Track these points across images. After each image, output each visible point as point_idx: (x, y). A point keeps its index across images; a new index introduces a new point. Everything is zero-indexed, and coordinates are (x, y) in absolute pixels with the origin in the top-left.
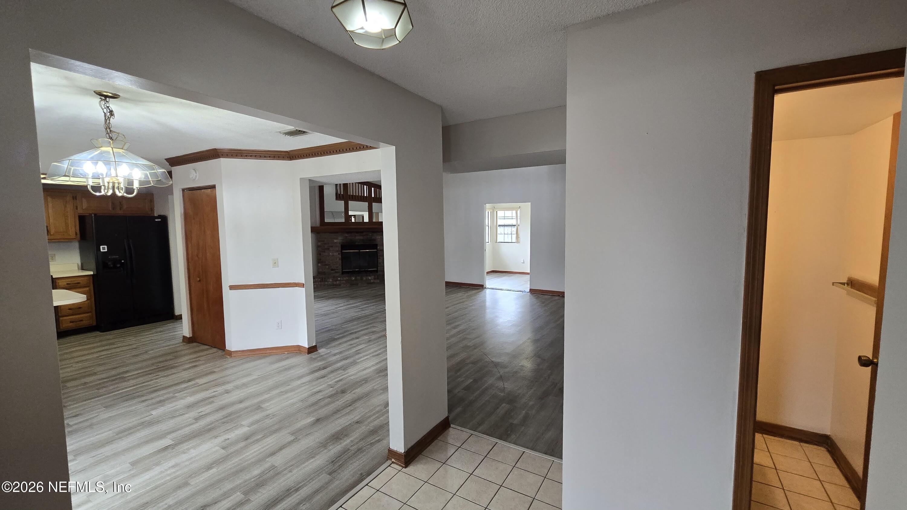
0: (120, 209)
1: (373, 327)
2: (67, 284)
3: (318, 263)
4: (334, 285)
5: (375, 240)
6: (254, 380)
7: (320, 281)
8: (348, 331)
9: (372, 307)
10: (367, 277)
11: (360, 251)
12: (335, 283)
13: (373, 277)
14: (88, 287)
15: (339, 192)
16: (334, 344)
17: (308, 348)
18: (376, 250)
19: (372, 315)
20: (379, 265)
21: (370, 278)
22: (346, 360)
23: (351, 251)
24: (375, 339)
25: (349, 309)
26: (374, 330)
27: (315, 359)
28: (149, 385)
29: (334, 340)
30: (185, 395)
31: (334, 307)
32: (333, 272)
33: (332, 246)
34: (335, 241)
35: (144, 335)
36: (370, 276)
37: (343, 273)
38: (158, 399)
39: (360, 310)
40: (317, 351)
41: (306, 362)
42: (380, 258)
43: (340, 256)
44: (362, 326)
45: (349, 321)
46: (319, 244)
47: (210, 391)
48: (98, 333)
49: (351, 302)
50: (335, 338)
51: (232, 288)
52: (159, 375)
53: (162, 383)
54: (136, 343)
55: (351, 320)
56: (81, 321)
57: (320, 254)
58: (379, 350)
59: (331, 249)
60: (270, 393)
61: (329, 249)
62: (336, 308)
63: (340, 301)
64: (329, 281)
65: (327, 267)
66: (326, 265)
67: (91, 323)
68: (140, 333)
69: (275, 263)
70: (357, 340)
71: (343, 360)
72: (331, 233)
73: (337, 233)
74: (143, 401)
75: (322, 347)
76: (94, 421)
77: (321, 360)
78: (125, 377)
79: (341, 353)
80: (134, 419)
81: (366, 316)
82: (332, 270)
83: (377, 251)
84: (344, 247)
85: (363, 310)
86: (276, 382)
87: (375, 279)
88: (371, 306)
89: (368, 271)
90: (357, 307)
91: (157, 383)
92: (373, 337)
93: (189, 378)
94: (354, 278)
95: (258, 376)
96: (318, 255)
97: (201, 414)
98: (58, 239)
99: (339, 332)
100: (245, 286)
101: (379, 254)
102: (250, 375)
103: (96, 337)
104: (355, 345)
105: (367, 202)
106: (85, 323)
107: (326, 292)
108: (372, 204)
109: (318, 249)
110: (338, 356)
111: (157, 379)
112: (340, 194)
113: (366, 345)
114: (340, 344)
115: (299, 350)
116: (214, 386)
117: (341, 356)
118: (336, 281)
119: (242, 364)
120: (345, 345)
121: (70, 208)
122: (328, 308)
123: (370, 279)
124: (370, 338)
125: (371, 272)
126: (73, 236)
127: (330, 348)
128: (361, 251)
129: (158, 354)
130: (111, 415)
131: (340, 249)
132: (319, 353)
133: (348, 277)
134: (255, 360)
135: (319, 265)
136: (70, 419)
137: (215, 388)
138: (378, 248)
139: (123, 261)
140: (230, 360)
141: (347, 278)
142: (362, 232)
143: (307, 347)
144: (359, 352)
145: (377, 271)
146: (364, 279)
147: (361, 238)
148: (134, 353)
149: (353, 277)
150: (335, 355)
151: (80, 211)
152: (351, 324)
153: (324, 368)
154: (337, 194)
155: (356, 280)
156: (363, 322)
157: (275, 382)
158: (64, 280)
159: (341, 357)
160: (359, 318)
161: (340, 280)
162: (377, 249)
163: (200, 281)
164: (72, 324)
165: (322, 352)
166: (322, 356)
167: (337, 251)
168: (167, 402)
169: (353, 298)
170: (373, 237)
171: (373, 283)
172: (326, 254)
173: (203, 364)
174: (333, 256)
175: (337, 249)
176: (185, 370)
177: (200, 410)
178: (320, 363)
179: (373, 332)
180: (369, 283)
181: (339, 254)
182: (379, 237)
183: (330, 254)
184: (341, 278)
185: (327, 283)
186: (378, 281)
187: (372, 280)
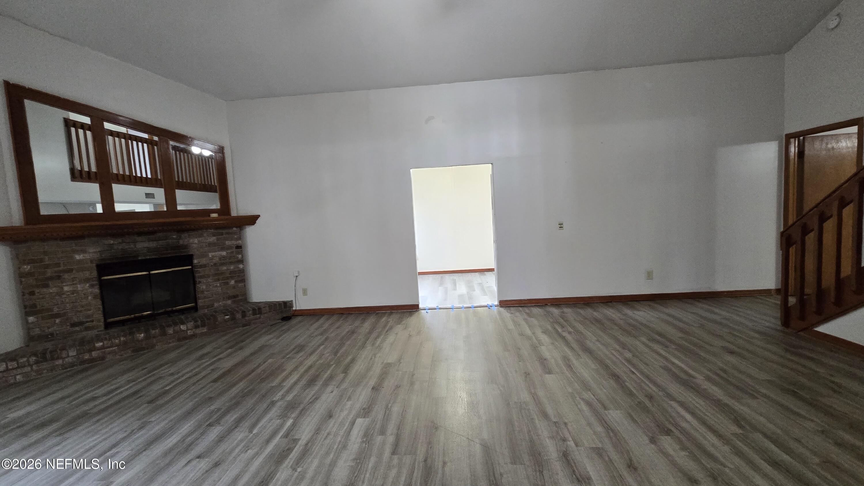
4: (83, 362)
5: (185, 247)
10: (177, 328)
11: (150, 274)
12: (87, 356)
13: (191, 324)
15: (78, 166)
18: (190, 267)
20: (199, 295)
21: (183, 327)
23: (129, 275)
32: (77, 329)
33: (70, 271)
36: (183, 323)
37: (108, 326)
42: (200, 282)
43: (97, 290)
59: (66, 276)
61: (59, 277)
64: (68, 356)
65: (57, 321)
66: (57, 316)
72: (63, 239)
73: (82, 237)
82: (73, 325)
83: (192, 269)
84: (105, 267)
87: (196, 327)
89: (173, 312)
94: (143, 335)
101: (197, 275)
105: (163, 188)
108: (175, 192)
118: (90, 351)
123: (183, 331)
125: (182, 311)
128: (152, 272)
131: (95, 274)
133: (124, 336)
138: (195, 261)
141: (122, 339)
142: (153, 233)
145: (195, 309)
146: (170, 331)
147: (152, 244)
154: (72, 170)
155: (148, 338)
161: (103, 347)
162: (191, 263)
167: (87, 280)
170: (181, 242)
171: (194, 336)
174: (73, 292)
175: (87, 274)
180: (183, 338)
181: (92, 286)
182: (196, 241)
183: (66, 289)
184: (105, 342)
185: (60, 362)
186: (205, 330)
187: (189, 331)
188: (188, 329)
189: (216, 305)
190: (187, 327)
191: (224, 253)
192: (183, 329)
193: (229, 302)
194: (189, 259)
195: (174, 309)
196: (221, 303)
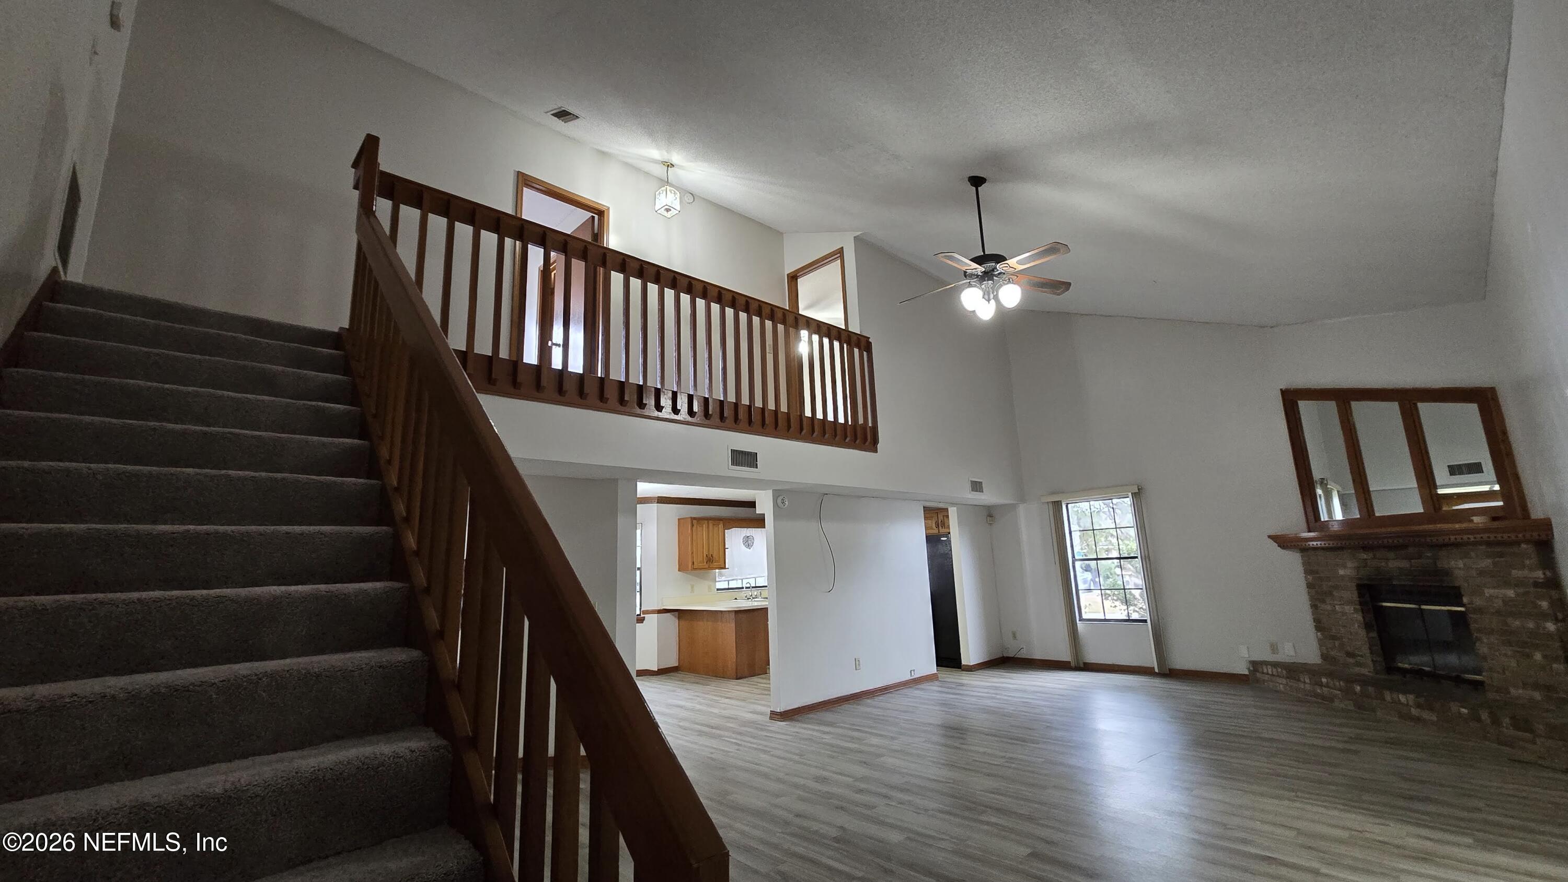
5: (1448, 573)
11: (1420, 609)
34: (1341, 572)
43: (1361, 617)
59: (1336, 594)
61: (1331, 594)
65: (1337, 644)
66: (1334, 639)
73: (1342, 547)
82: (1349, 655)
83: (1464, 613)
84: (1364, 590)
101: (1473, 624)
128: (1423, 607)
131: (1357, 596)
138: (1466, 600)
142: (1404, 547)
147: (1405, 564)
167: (1350, 602)
170: (1440, 564)
172: (1329, 608)
174: (1343, 614)
175: (1349, 594)
181: (1356, 611)
182: (1461, 564)
183: (1337, 608)
191: (1511, 593)
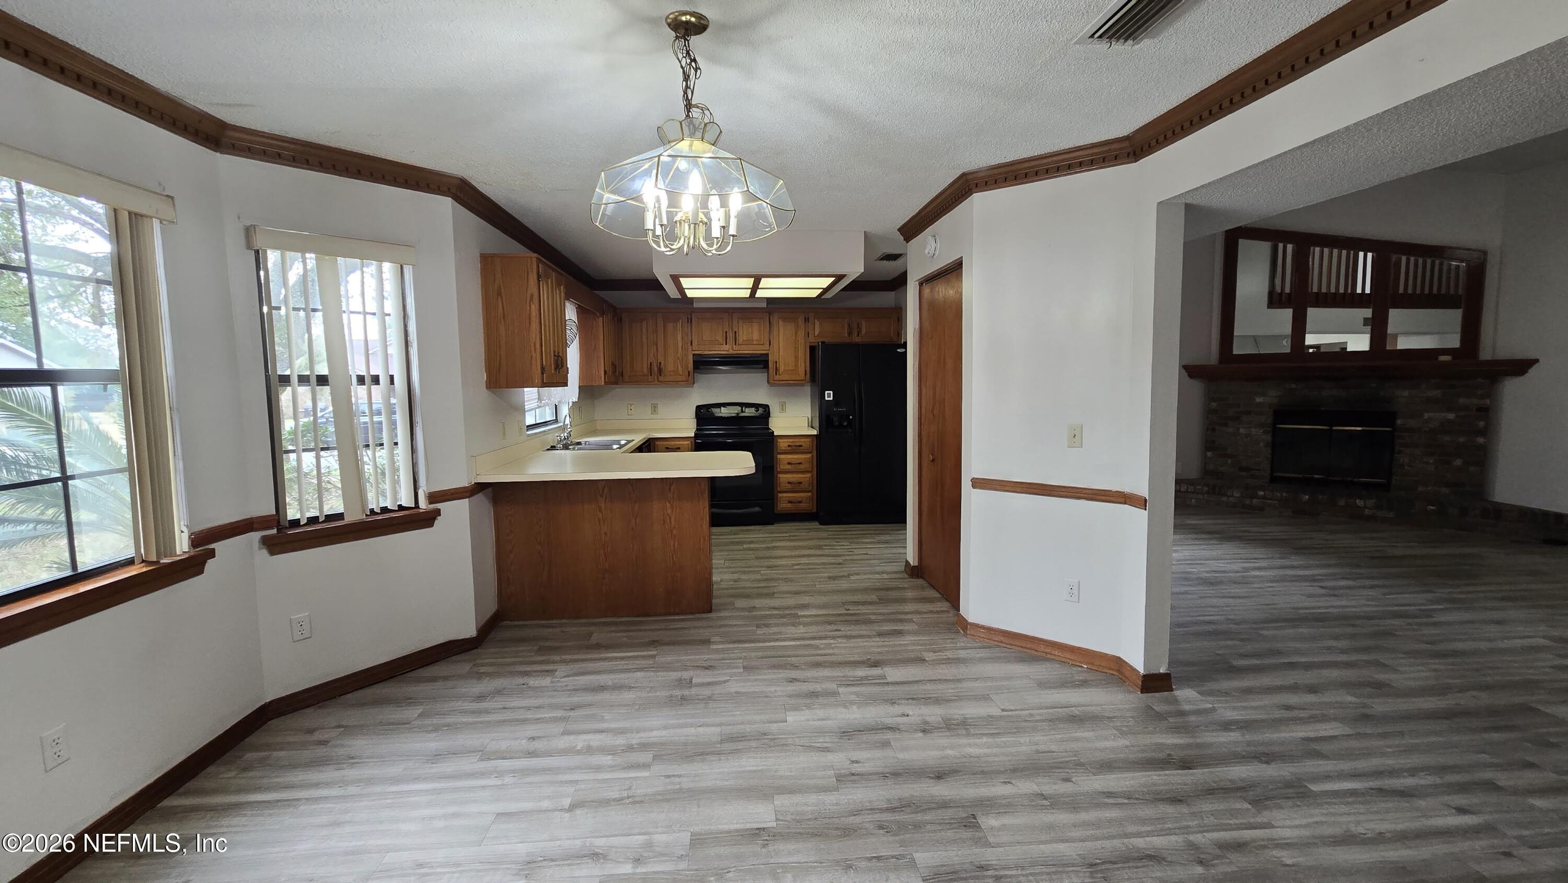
0: (858, 336)
1: (1378, 664)
2: (789, 446)
3: (1208, 449)
5: (1387, 401)
6: (990, 720)
7: (1208, 493)
8: (1279, 653)
9: (1372, 593)
10: (1351, 502)
11: (1330, 429)
12: (1247, 502)
13: (1371, 502)
14: (810, 453)
15: (1278, 289)
16: (1226, 684)
17: (1144, 676)
18: (1389, 429)
19: (1370, 618)
20: (1395, 470)
21: (1359, 503)
22: (1267, 763)
24: (1386, 718)
25: (1283, 579)
26: (1381, 676)
27: (1160, 717)
28: (817, 648)
29: (1232, 671)
30: (853, 697)
31: (1237, 566)
32: (1244, 474)
33: (1249, 413)
34: (1258, 400)
35: (864, 543)
36: (1362, 499)
37: (1274, 480)
38: (811, 687)
39: (1323, 591)
40: (1172, 690)
41: (1132, 717)
42: (1400, 452)
43: (1269, 438)
44: (1329, 648)
45: (1285, 620)
46: (1214, 405)
47: (897, 709)
48: (815, 525)
49: (1296, 560)
50: (1235, 667)
51: (978, 483)
52: (840, 630)
53: (836, 651)
54: (845, 555)
55: (1296, 619)
56: (800, 502)
57: (1213, 430)
58: (1413, 772)
60: (1013, 781)
62: (1246, 570)
63: (1259, 552)
64: (1233, 496)
65: (1229, 461)
67: (810, 508)
68: (858, 538)
69: (1075, 437)
70: (1311, 698)
71: (1255, 757)
72: (1249, 380)
73: (1266, 379)
74: (792, 680)
75: (1188, 681)
76: (718, 690)
77: (1178, 729)
78: (799, 617)
79: (1245, 725)
80: (757, 718)
81: (1344, 619)
82: (1241, 469)
84: (1281, 414)
85: (1333, 593)
86: (1038, 752)
87: (1379, 508)
88: (1364, 587)
89: (1353, 483)
90: (1313, 579)
91: (829, 646)
92: (1380, 706)
93: (878, 657)
94: (1307, 497)
95: (1003, 710)
96: (1207, 430)
97: (857, 768)
98: (787, 380)
99: (1249, 648)
100: (1004, 483)
101: (1398, 441)
102: (985, 698)
103: (810, 530)
104: (1302, 714)
106: (805, 506)
107: (1222, 521)
109: (1208, 417)
110: (1233, 736)
111: (833, 638)
112: (1281, 294)
113: (1347, 730)
114: (1249, 691)
115: (1119, 671)
116: (908, 699)
117: (1248, 737)
118: (1252, 497)
119: (981, 660)
120: (1267, 700)
121: (801, 334)
122: (1221, 565)
123: (1360, 507)
124: (1365, 706)
125: (1367, 486)
126: (802, 376)
127: (1211, 693)
128: (1334, 428)
129: (863, 585)
130: (739, 690)
132: (1176, 701)
133: (1288, 492)
134: (1009, 662)
135: (1209, 454)
136: (698, 672)
137: (908, 704)
138: (1399, 422)
139: (851, 417)
140: (962, 641)
141: (1284, 494)
143: (1142, 670)
144: (1317, 747)
145: (1385, 486)
146: (1342, 503)
147: (1341, 393)
148: (835, 572)
149: (1306, 495)
150: (1227, 726)
151: (812, 340)
152: (1291, 631)
153: (1186, 765)
154: (1271, 293)
155: (1313, 501)
156: (1337, 638)
157: (1034, 748)
158: (786, 440)
159: (1249, 744)
160: (1320, 619)
161: (1264, 497)
162: (1392, 424)
163: (933, 460)
164: (790, 504)
165: (1189, 702)
166: (1182, 714)
167: (1262, 425)
168: (821, 700)
169: (1299, 550)
171: (1374, 517)
172: (1231, 430)
173: (915, 633)
174: (1247, 436)
175: (1263, 419)
176: (880, 635)
177: (857, 755)
178: (1172, 740)
179: (1380, 687)
180: (1357, 516)
181: (1265, 432)
182: (1406, 393)
183: (1242, 431)
184: (1267, 493)
185: (1224, 499)
186: (1391, 515)
187: (1367, 510)
188: (1365, 507)
189: (1420, 489)
190: (1365, 504)
191: (1451, 416)
192: (1359, 504)
193: (1445, 490)
194: (1390, 417)
195: (1356, 480)
196: (1430, 488)
